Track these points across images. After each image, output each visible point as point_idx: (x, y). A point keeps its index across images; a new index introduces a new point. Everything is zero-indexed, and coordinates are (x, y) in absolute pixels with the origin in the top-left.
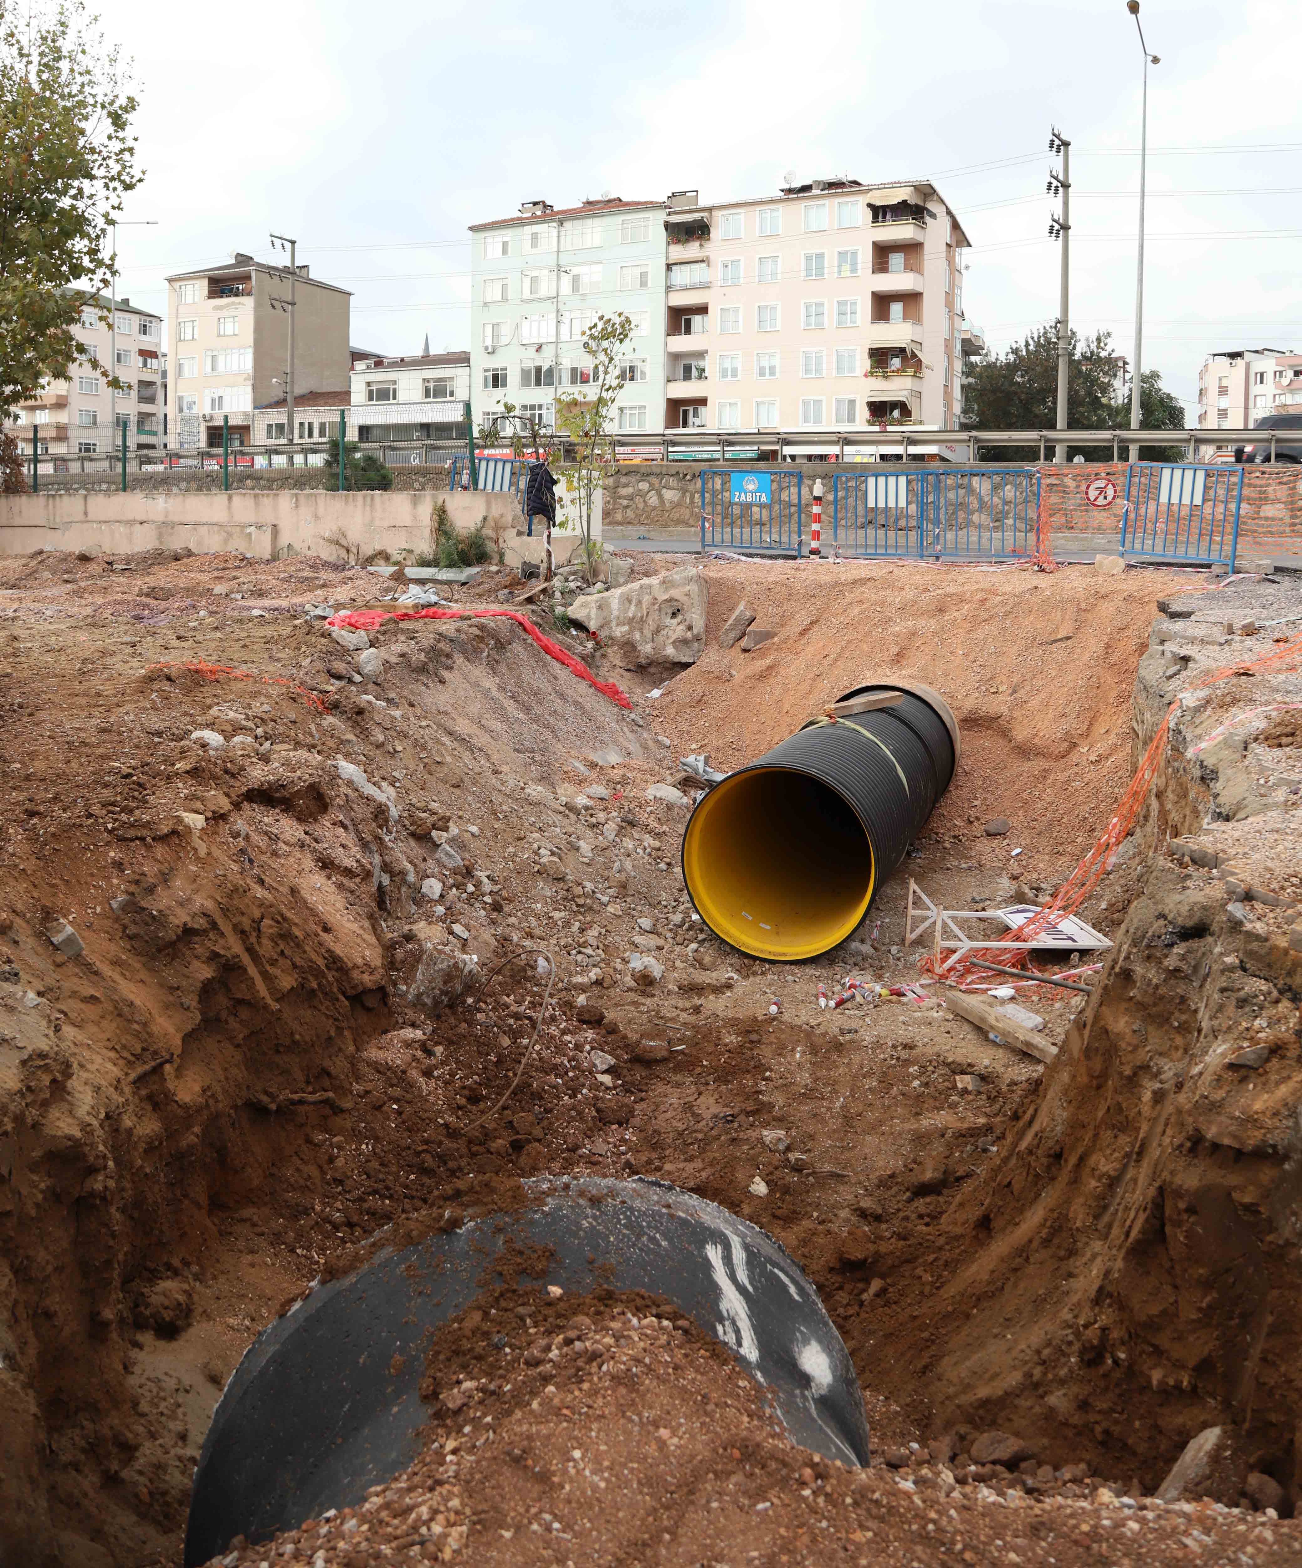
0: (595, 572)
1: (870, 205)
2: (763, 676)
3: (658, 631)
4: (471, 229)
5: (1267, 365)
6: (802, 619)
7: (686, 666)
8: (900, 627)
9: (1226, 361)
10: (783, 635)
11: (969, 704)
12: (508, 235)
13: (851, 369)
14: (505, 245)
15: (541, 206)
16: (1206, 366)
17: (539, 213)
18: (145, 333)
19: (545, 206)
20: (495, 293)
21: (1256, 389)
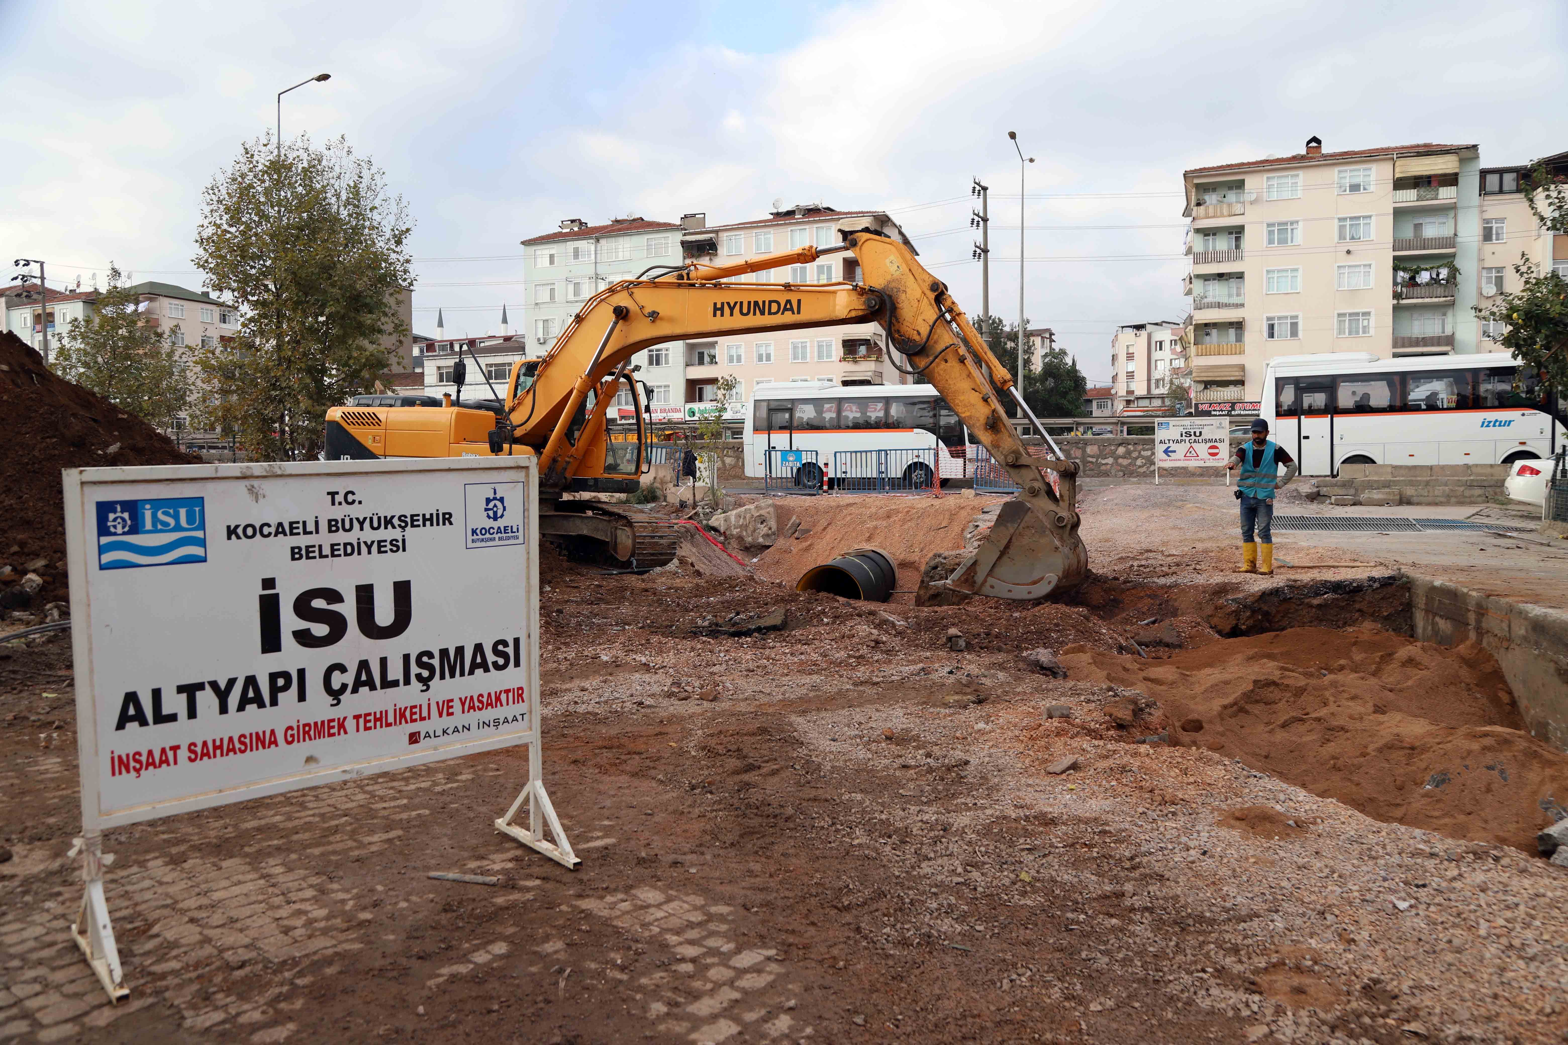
0: (717, 504)
1: (840, 230)
2: (807, 549)
3: (754, 531)
4: (523, 243)
5: (1165, 335)
6: (823, 523)
7: (768, 547)
8: (870, 525)
9: (1131, 332)
10: (815, 530)
11: (902, 557)
12: (553, 249)
13: (829, 356)
14: (552, 257)
15: (577, 223)
16: (1116, 336)
17: (576, 229)
18: (225, 322)
19: (581, 223)
20: (545, 296)
21: (1156, 355)
